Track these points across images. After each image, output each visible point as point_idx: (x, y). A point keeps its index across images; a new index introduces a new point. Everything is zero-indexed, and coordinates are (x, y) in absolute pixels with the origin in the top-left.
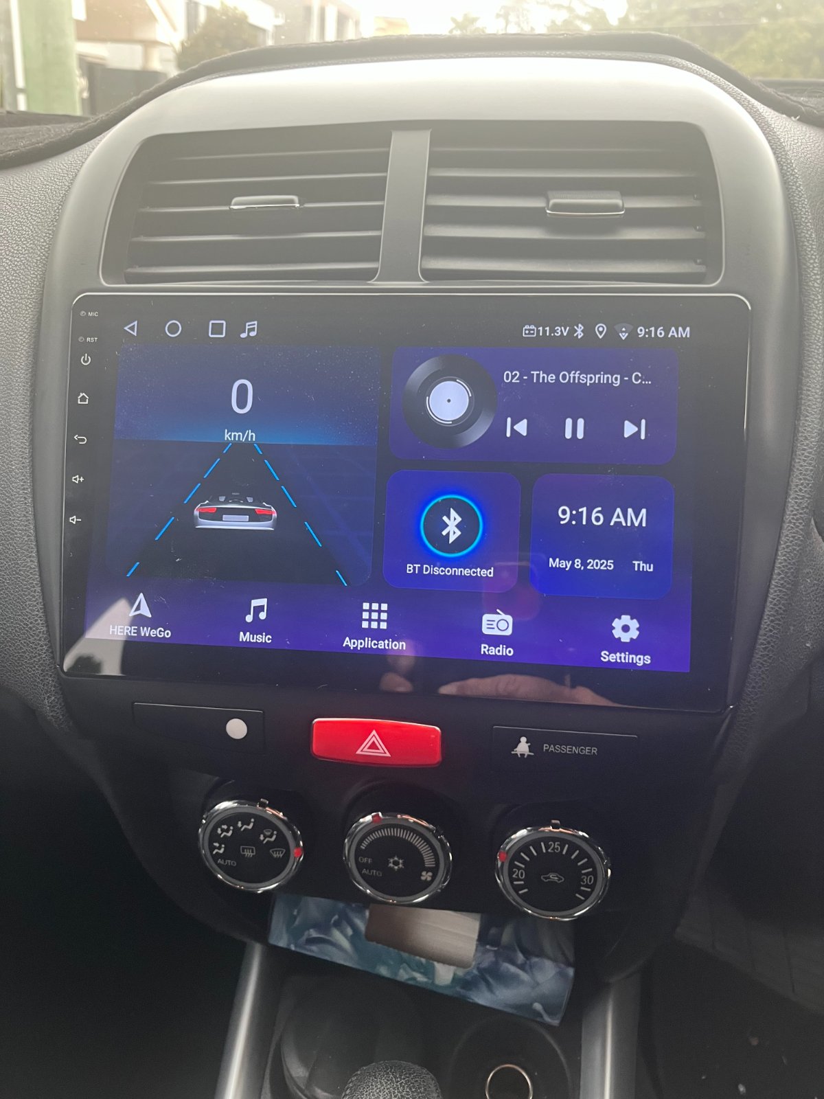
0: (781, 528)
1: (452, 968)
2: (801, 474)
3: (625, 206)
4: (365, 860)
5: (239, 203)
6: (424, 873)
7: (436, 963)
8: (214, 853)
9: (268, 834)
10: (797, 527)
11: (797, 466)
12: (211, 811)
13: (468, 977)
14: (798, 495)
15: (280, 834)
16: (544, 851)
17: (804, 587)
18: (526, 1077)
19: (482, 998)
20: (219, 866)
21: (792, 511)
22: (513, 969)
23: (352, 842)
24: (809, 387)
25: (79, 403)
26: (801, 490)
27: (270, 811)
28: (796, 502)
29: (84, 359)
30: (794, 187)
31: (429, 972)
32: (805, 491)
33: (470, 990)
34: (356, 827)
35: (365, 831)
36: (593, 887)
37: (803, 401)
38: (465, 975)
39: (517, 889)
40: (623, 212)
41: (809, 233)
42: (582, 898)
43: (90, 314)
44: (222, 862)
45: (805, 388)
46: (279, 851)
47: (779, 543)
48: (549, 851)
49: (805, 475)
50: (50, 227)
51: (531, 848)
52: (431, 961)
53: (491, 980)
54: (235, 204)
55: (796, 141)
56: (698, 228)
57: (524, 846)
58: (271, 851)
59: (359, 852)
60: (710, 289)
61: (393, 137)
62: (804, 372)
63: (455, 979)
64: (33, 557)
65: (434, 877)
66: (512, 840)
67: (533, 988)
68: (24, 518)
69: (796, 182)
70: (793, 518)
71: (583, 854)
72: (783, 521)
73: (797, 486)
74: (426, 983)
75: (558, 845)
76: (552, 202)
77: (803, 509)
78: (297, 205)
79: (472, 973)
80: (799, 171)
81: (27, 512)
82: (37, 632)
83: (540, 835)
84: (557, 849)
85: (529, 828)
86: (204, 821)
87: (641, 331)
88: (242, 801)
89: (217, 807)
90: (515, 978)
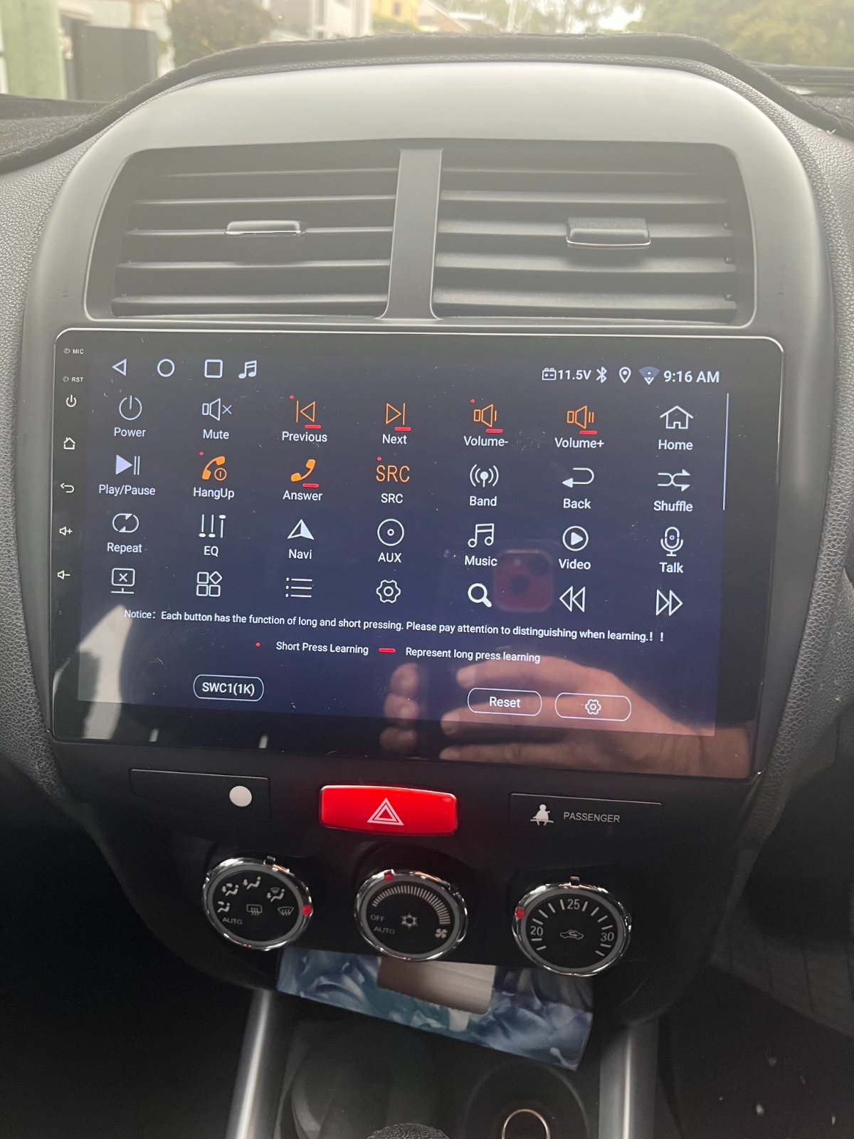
0: (813, 585)
1: (468, 1014)
2: (834, 529)
3: (651, 236)
4: (377, 918)
5: (235, 228)
6: (438, 931)
7: (450, 1009)
8: (219, 911)
9: (275, 892)
10: (830, 585)
11: (830, 520)
12: (216, 868)
13: (484, 1023)
14: (831, 551)
15: (288, 892)
16: (563, 908)
17: (835, 641)
18: (544, 1122)
19: (498, 1043)
20: (225, 924)
21: (824, 568)
22: (530, 1015)
23: (363, 900)
24: (844, 435)
25: (65, 448)
26: (833, 546)
27: (276, 868)
28: (829, 559)
29: (69, 400)
30: (830, 216)
31: (443, 1018)
32: (838, 547)
33: (485, 1036)
34: (369, 884)
35: (376, 889)
36: (613, 943)
37: (837, 451)
38: (481, 1022)
39: (535, 945)
40: (649, 243)
41: (846, 267)
42: (603, 955)
43: (75, 351)
44: (227, 921)
45: (839, 437)
46: (287, 909)
47: (810, 602)
48: (569, 907)
49: (838, 530)
50: (29, 250)
51: (550, 905)
52: (446, 1008)
53: (506, 1025)
54: (232, 230)
55: (832, 161)
56: (728, 259)
57: (543, 904)
58: (279, 909)
59: (371, 910)
60: (740, 330)
61: (401, 155)
62: (838, 419)
63: (471, 1025)
64: (19, 614)
65: (448, 935)
66: (531, 896)
67: (551, 1033)
68: (8, 573)
69: (832, 210)
70: (825, 576)
71: (603, 911)
72: (814, 579)
73: (830, 541)
74: (440, 1029)
75: (577, 902)
76: (573, 231)
77: (836, 566)
78: (299, 232)
79: (487, 1019)
80: (835, 196)
81: (11, 566)
82: (25, 694)
83: (559, 892)
84: (577, 906)
85: (547, 885)
86: (208, 879)
87: (668, 376)
88: (248, 859)
89: (222, 864)
90: (531, 1024)
